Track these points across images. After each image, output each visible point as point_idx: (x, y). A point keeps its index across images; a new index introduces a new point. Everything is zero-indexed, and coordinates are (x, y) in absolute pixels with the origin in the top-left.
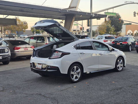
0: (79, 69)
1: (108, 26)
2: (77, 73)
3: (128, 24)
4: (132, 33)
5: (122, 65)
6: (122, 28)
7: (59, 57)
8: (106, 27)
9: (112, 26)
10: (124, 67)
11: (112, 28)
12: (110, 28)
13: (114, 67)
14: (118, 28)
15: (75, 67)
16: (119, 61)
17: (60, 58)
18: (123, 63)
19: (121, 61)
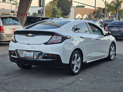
0: (79, 58)
1: (54, 9)
2: (77, 62)
3: (80, 6)
4: (81, 17)
5: (114, 53)
6: (70, 11)
7: (60, 41)
8: (52, 9)
9: (58, 8)
10: (115, 56)
11: (59, 11)
12: (57, 11)
13: (108, 55)
14: (65, 11)
15: (76, 55)
16: (111, 47)
17: (60, 43)
18: (114, 51)
19: (113, 47)
